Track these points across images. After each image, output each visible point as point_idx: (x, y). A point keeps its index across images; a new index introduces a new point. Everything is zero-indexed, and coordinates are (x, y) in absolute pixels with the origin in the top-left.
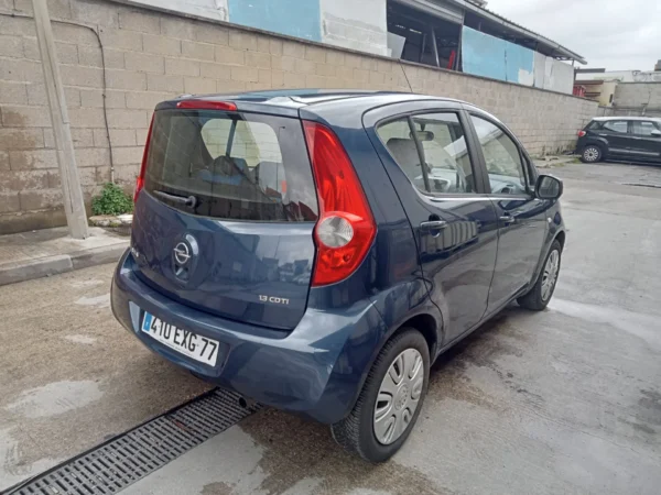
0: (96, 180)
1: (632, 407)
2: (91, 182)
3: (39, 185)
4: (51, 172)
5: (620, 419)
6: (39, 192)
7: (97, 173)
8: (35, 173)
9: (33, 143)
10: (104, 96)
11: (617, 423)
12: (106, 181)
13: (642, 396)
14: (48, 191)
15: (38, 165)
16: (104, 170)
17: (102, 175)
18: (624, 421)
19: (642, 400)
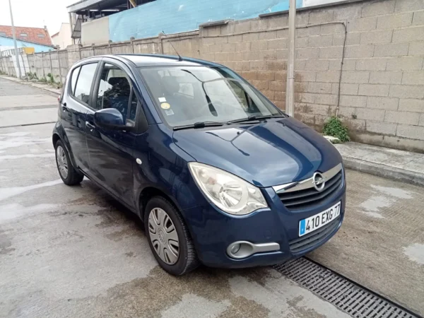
0: (328, 113)
1: (12, 239)
2: (325, 114)
3: (302, 110)
4: (308, 105)
5: (13, 230)
6: (301, 114)
7: (330, 109)
8: (301, 104)
9: (303, 90)
10: (342, 63)
11: (12, 227)
12: (333, 115)
13: (12, 247)
14: (305, 114)
15: (303, 101)
16: (333, 108)
17: (332, 111)
18: (10, 230)
19: (10, 244)
